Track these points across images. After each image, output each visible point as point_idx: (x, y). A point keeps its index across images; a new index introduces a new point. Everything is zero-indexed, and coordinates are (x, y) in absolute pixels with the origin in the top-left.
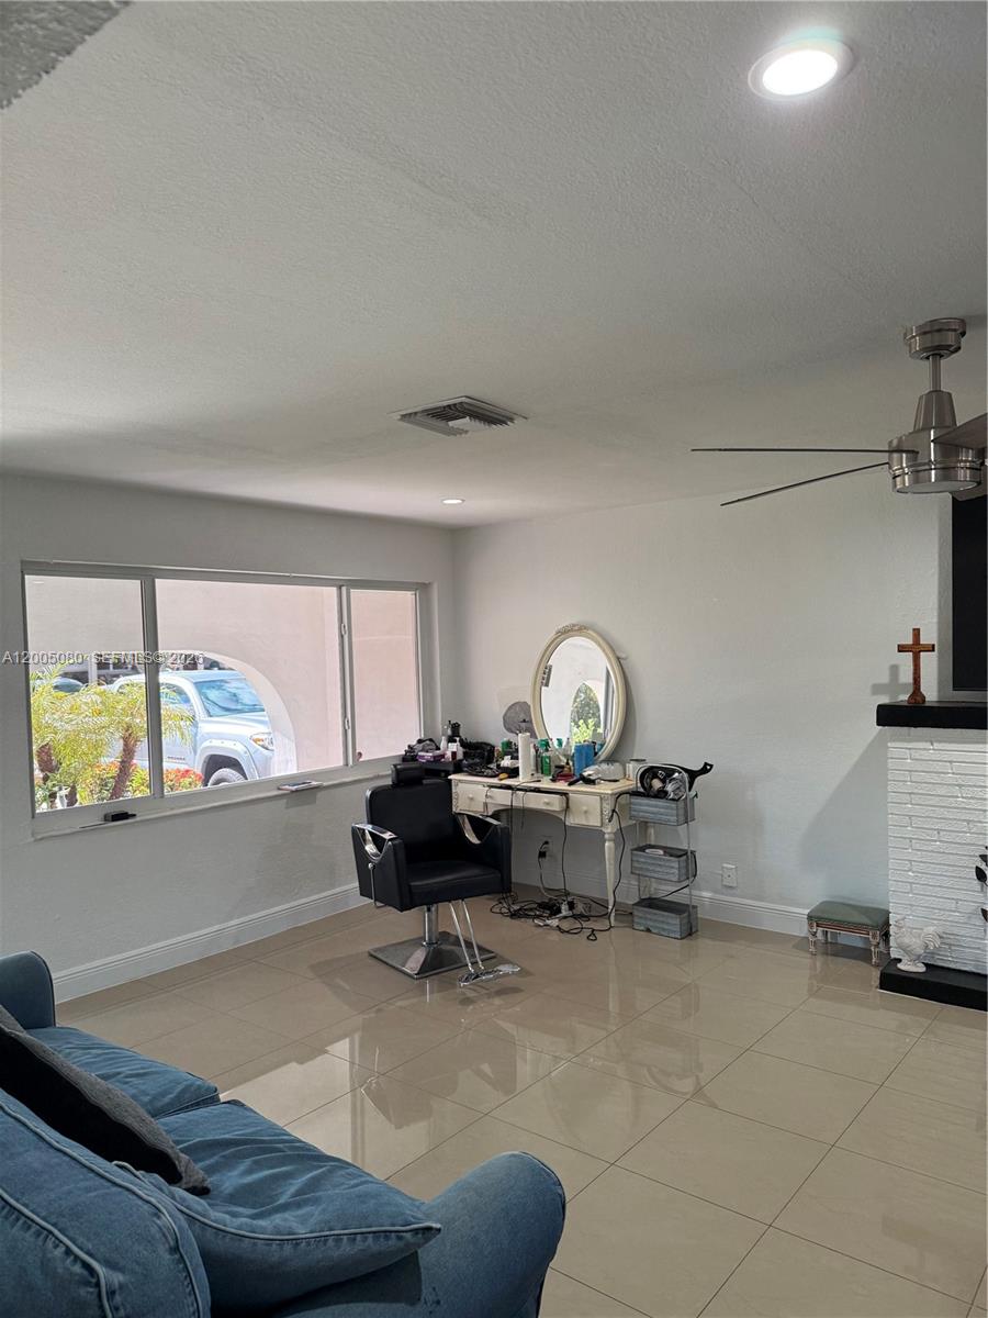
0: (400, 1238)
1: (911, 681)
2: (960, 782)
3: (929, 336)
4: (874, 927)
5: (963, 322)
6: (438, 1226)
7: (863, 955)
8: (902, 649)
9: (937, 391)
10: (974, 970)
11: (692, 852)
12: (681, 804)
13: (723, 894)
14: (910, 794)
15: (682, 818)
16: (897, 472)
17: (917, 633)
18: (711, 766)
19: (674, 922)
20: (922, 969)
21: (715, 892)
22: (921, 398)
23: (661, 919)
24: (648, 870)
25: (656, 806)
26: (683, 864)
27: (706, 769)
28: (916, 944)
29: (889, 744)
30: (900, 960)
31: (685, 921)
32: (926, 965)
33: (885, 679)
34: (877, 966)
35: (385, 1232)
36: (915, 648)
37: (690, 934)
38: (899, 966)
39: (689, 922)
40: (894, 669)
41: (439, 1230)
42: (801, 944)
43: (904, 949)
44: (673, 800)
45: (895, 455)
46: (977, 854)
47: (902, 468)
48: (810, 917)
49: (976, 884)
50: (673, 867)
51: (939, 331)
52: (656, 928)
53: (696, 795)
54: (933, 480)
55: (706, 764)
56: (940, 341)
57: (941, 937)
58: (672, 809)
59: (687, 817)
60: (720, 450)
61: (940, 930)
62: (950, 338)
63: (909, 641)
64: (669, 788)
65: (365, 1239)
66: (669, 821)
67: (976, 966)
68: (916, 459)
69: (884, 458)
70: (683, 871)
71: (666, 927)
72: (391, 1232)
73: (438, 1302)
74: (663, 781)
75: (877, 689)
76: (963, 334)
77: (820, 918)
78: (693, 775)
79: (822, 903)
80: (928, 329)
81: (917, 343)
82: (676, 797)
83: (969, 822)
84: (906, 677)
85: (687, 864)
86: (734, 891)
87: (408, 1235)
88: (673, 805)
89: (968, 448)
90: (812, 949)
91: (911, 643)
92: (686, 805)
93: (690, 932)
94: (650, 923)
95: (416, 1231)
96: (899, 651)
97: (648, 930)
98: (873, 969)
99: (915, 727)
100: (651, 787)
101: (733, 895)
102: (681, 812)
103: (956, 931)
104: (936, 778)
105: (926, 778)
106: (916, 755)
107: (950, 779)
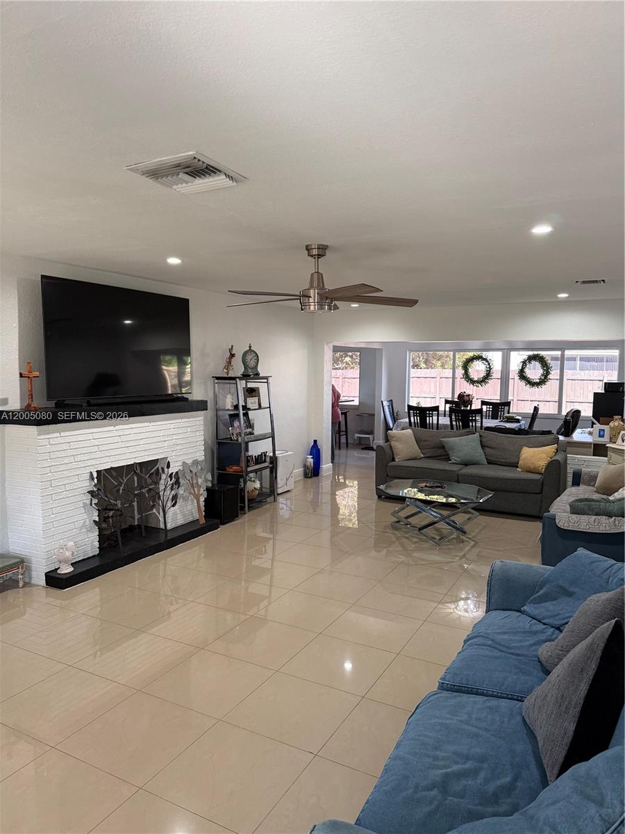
2: (74, 453)
4: (21, 562)
36: (30, 375)
83: (78, 475)
104: (63, 454)
105: (59, 454)
106: (52, 442)
107: (70, 453)
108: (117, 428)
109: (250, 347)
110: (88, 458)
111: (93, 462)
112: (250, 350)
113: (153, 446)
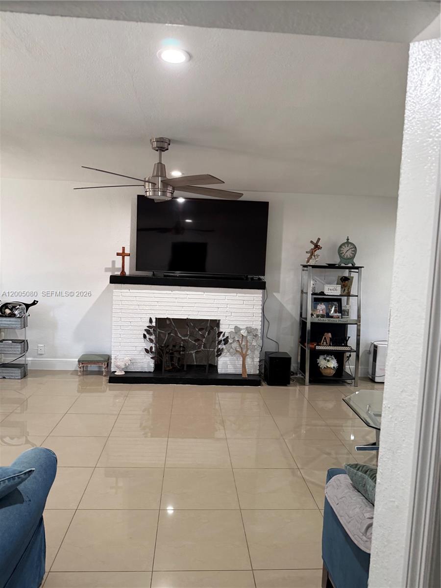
0: (19, 478)
1: (121, 266)
2: (139, 304)
3: (159, 143)
4: (104, 361)
5: (170, 141)
6: (34, 469)
7: (99, 373)
8: (118, 254)
9: (160, 163)
10: (141, 371)
11: (27, 341)
12: (22, 319)
13: (37, 358)
14: (121, 309)
15: (23, 326)
16: (147, 190)
17: (124, 248)
18: (37, 302)
19: (17, 372)
20: (123, 373)
21: (34, 357)
22: (155, 164)
23: (11, 372)
24: (5, 351)
25: (10, 321)
26: (23, 346)
27: (34, 303)
28: (122, 364)
29: (114, 291)
30: (116, 372)
31: (22, 371)
32: (125, 372)
33: (110, 266)
34: (105, 376)
35: (12, 477)
36: (123, 254)
37: (25, 376)
38: (116, 373)
39: (24, 371)
40: (114, 262)
41: (34, 470)
42: (75, 372)
43: (118, 367)
44: (19, 317)
45: (147, 183)
46: (144, 329)
47: (149, 189)
48: (79, 361)
49: (143, 340)
50: (18, 348)
51: (162, 142)
52: (8, 376)
53: (29, 315)
54: (159, 195)
55: (35, 301)
56: (162, 146)
57: (130, 361)
58: (19, 322)
59: (25, 325)
60: (97, 170)
61: (130, 358)
62: (166, 145)
63: (121, 251)
64: (16, 312)
65: (5, 482)
66: (17, 327)
67: (142, 369)
68: (154, 186)
69: (143, 183)
70: (23, 349)
71: (14, 375)
72: (15, 477)
73: (30, 500)
74: (11, 310)
75: (107, 270)
76: (169, 144)
77: (83, 361)
78: (28, 306)
79: (83, 355)
80: (159, 140)
81: (155, 144)
82: (20, 316)
83: (141, 318)
84: (119, 265)
85: (24, 346)
86: (43, 356)
87: (22, 476)
88: (19, 320)
89: (170, 186)
90: (79, 374)
91: (121, 252)
92: (25, 320)
93: (24, 375)
94: (4, 375)
95: (25, 473)
96: (117, 255)
97: (4, 378)
98: (104, 377)
99: (124, 284)
100: (5, 312)
101: (43, 358)
102: (23, 323)
103: (135, 358)
104: (130, 303)
105: (127, 303)
106: (123, 294)
107: (135, 303)
108: (174, 292)
109: (348, 239)
110: (150, 308)
111: (153, 312)
112: (348, 243)
113: (206, 309)
